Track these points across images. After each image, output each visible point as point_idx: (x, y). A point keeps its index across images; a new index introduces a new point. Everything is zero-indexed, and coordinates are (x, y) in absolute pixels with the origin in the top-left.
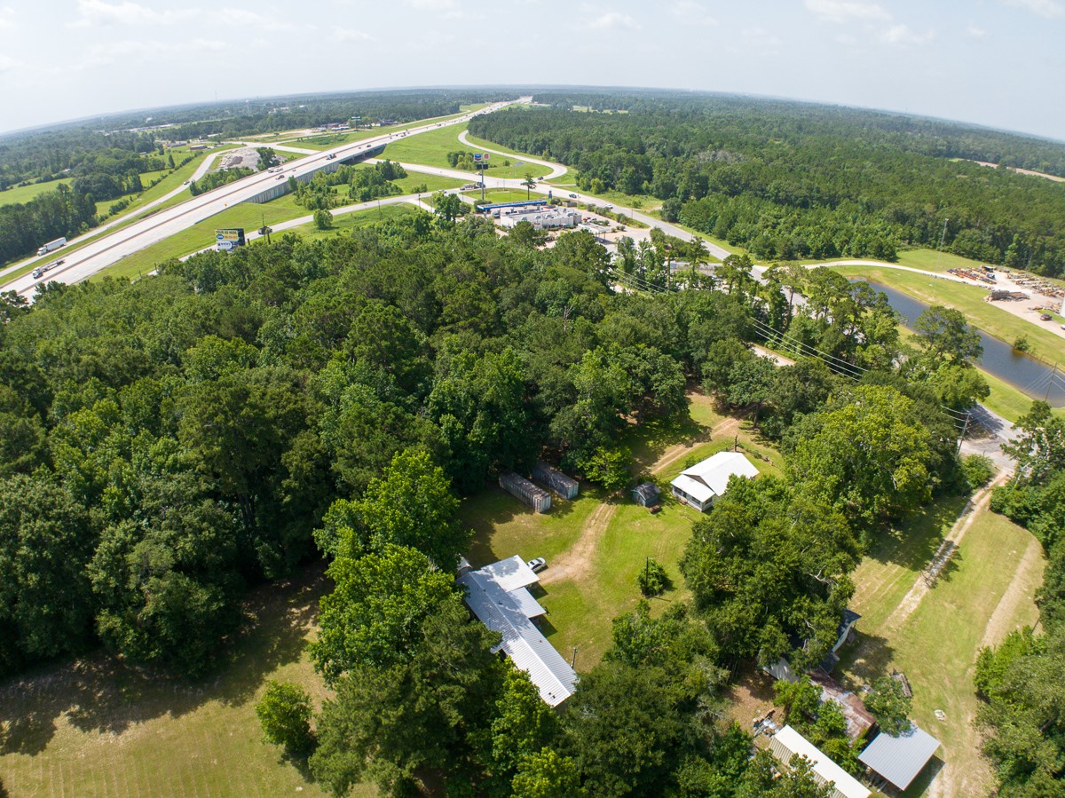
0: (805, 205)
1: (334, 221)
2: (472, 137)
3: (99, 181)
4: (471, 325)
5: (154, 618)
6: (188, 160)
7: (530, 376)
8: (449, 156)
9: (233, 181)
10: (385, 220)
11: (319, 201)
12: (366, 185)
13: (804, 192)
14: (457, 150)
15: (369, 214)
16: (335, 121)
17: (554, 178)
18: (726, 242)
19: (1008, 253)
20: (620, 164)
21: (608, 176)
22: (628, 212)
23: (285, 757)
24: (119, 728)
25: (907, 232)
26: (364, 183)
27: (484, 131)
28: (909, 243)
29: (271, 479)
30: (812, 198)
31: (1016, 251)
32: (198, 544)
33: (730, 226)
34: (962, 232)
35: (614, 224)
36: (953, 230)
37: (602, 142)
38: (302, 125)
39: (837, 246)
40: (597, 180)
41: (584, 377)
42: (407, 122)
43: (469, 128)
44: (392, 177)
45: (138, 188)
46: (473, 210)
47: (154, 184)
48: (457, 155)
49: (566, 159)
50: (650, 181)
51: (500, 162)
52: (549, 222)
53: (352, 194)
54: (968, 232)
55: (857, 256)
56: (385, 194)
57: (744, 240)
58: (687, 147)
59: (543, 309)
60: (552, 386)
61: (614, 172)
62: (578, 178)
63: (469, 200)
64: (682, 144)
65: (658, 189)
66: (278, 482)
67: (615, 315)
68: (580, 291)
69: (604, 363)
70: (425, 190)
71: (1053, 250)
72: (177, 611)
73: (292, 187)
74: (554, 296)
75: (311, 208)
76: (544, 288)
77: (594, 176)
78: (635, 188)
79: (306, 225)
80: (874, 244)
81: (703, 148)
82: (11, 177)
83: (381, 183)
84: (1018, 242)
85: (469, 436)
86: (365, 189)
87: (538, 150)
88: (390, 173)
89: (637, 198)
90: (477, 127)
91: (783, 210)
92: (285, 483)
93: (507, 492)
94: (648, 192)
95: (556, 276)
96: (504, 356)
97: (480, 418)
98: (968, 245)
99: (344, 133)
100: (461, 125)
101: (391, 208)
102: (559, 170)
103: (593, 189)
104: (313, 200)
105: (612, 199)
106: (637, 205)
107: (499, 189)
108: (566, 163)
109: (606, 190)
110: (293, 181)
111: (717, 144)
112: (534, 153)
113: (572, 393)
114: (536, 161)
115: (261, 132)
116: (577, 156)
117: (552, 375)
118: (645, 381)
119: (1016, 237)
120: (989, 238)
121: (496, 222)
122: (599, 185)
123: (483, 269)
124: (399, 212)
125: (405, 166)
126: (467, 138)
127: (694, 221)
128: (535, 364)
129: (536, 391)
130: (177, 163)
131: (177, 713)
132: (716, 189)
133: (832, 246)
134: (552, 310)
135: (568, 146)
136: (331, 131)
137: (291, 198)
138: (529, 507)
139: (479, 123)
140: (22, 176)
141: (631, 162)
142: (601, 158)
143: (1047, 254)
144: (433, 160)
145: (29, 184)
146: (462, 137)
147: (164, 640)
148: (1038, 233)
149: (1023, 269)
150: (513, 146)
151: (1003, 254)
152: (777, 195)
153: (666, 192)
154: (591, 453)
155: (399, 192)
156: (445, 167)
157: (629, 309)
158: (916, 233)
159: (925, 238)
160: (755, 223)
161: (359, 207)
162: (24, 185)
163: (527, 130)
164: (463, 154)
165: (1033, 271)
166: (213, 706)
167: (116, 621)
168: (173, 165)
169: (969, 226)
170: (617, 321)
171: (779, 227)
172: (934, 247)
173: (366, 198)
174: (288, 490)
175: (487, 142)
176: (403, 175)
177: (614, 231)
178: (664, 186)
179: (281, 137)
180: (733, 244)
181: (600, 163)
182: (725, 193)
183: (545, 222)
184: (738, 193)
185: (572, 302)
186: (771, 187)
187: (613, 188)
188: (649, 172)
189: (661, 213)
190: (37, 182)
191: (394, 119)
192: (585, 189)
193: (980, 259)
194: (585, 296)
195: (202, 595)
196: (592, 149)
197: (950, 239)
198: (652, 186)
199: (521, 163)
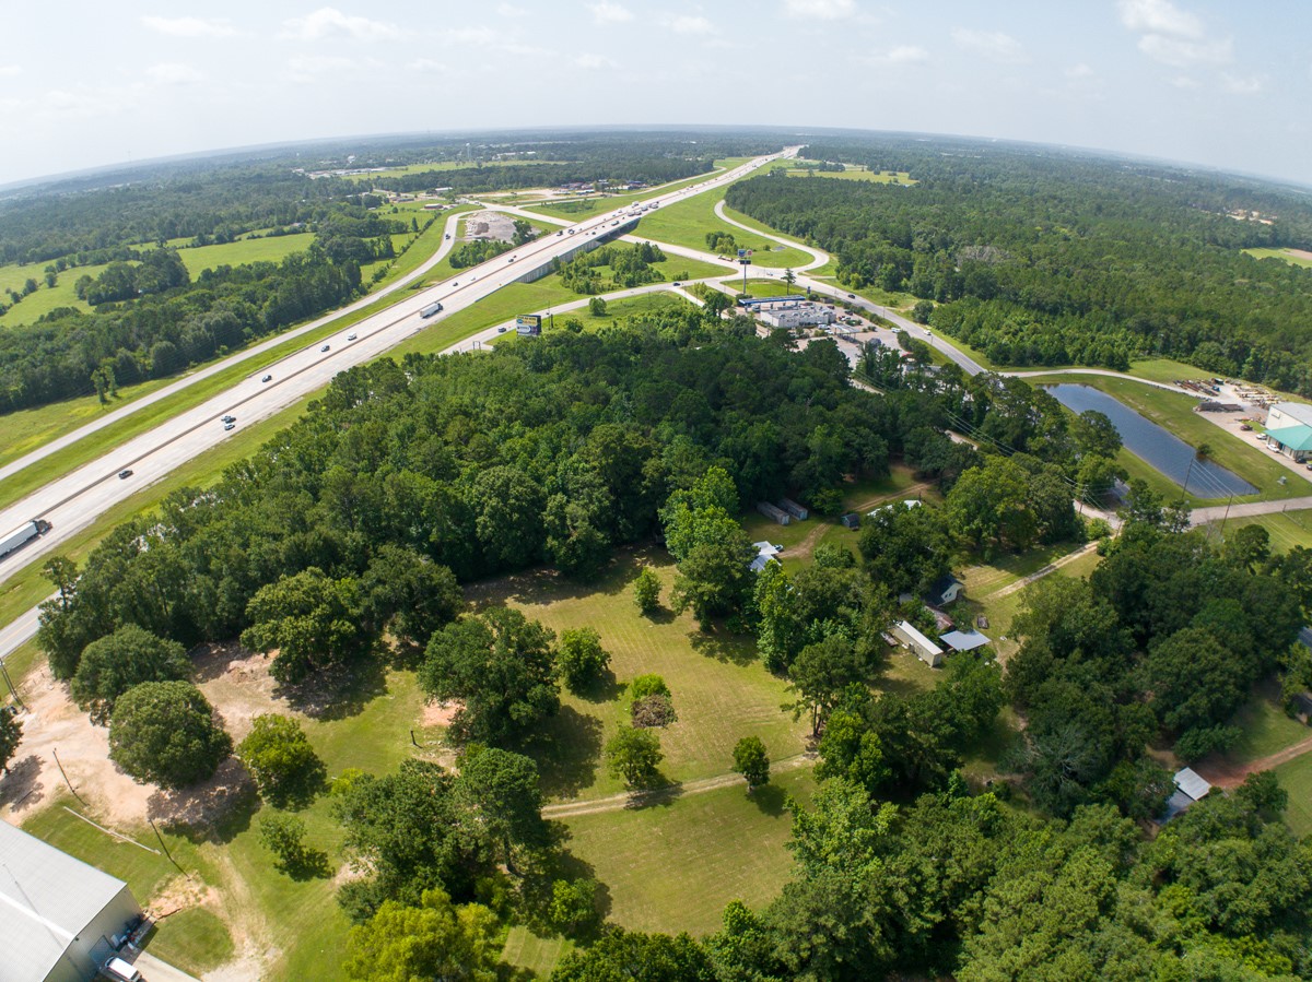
0: (1055, 311)
1: (608, 307)
2: (729, 209)
3: (352, 246)
4: (744, 406)
5: (574, 543)
6: (429, 224)
7: (781, 441)
8: (708, 237)
9: (493, 256)
10: (655, 311)
11: (588, 285)
12: (629, 270)
13: (1054, 298)
14: (714, 230)
15: (637, 301)
16: (576, 181)
17: (814, 268)
18: (968, 347)
19: (1245, 366)
20: (880, 259)
21: (868, 272)
22: (882, 311)
23: (642, 615)
24: (547, 603)
25: (1148, 342)
26: (627, 268)
27: (744, 204)
28: (1149, 354)
29: (635, 481)
30: (1061, 304)
31: (1253, 364)
32: (600, 508)
33: (974, 331)
34: (1202, 345)
35: (867, 323)
36: (1194, 341)
37: (867, 229)
38: (540, 183)
39: (1071, 355)
40: (856, 275)
41: (815, 441)
42: (656, 184)
43: (726, 198)
44: (652, 260)
45: (389, 254)
46: (735, 303)
47: (405, 250)
48: (716, 237)
49: (829, 246)
50: (909, 278)
51: (759, 246)
52: (805, 319)
53: (617, 278)
54: (1206, 345)
55: (1089, 365)
56: (648, 281)
57: (984, 345)
58: (956, 237)
59: (792, 399)
60: (795, 447)
61: (875, 268)
62: (838, 271)
63: (732, 292)
64: (951, 235)
65: (916, 287)
66: (639, 483)
67: (845, 406)
68: (821, 387)
69: (829, 435)
70: (686, 278)
71: (1289, 364)
72: (587, 542)
73: (554, 267)
74: (802, 389)
75: (580, 291)
76: (795, 382)
77: (854, 271)
78: (894, 285)
79: (581, 310)
80: (1107, 353)
81: (971, 242)
82: (236, 227)
83: (643, 268)
84: (1255, 356)
85: (742, 473)
86: (629, 275)
87: (802, 231)
88: (650, 255)
89: (895, 296)
90: (735, 199)
91: (1032, 317)
92: (644, 483)
93: (762, 513)
94: (905, 289)
95: (804, 374)
96: (766, 426)
97: (749, 462)
98: (1205, 358)
99: (591, 197)
100: (716, 191)
101: (657, 297)
102: (821, 258)
103: (853, 283)
104: (582, 284)
105: (869, 296)
106: (893, 304)
107: (759, 280)
108: (828, 250)
109: (865, 285)
110: (556, 261)
111: (987, 237)
112: (796, 234)
113: (807, 451)
114: (796, 245)
115: (496, 189)
116: (840, 245)
117: (795, 440)
118: (859, 451)
119: (1253, 350)
120: (1226, 351)
121: (756, 317)
122: (858, 281)
123: (751, 368)
124: (665, 302)
125: (664, 247)
126: (724, 211)
127: (941, 324)
128: (785, 433)
129: (785, 450)
130: (421, 226)
131: (579, 597)
132: (971, 292)
133: (1066, 354)
134: (799, 399)
135: (831, 231)
136: (575, 195)
137: (556, 279)
138: (775, 521)
139: (737, 193)
140: (246, 225)
141: (892, 258)
142: (862, 251)
143: (1282, 369)
144: (690, 240)
145: (259, 237)
146: (719, 208)
147: (578, 557)
148: (1275, 348)
149: (1260, 382)
150: (774, 225)
151: (1240, 367)
152: (1029, 301)
153: (924, 291)
154: (817, 491)
155: (662, 279)
156: (703, 250)
157: (856, 402)
158: (1158, 344)
159: (1167, 350)
160: (998, 329)
161: (624, 294)
162: (254, 237)
163: (789, 209)
164: (722, 235)
165: (1269, 385)
166: (598, 595)
167: (555, 543)
168: (416, 229)
169: (1209, 339)
170: (845, 410)
171: (1021, 334)
172: (1175, 358)
173: (631, 284)
174: (646, 488)
175: (745, 217)
176: (662, 258)
177: (865, 331)
178: (923, 285)
179: (521, 198)
180: (974, 349)
181: (861, 258)
182: (979, 296)
183: (802, 320)
184: (991, 298)
185: (815, 395)
186: (1023, 293)
187: (872, 283)
188: (909, 267)
189: (913, 315)
190: (269, 235)
191: (642, 181)
192: (844, 284)
193: (1216, 372)
194: (825, 391)
195: (600, 535)
196: (857, 238)
197: (1190, 351)
198: (910, 284)
199: (782, 247)
